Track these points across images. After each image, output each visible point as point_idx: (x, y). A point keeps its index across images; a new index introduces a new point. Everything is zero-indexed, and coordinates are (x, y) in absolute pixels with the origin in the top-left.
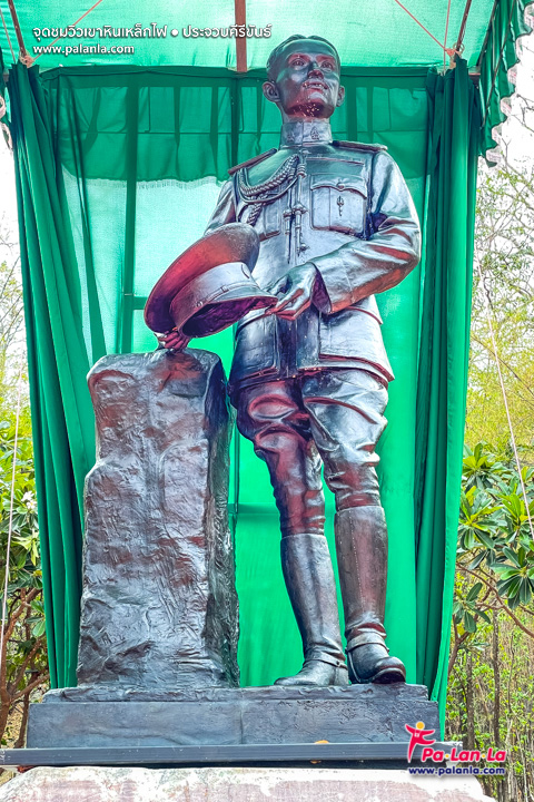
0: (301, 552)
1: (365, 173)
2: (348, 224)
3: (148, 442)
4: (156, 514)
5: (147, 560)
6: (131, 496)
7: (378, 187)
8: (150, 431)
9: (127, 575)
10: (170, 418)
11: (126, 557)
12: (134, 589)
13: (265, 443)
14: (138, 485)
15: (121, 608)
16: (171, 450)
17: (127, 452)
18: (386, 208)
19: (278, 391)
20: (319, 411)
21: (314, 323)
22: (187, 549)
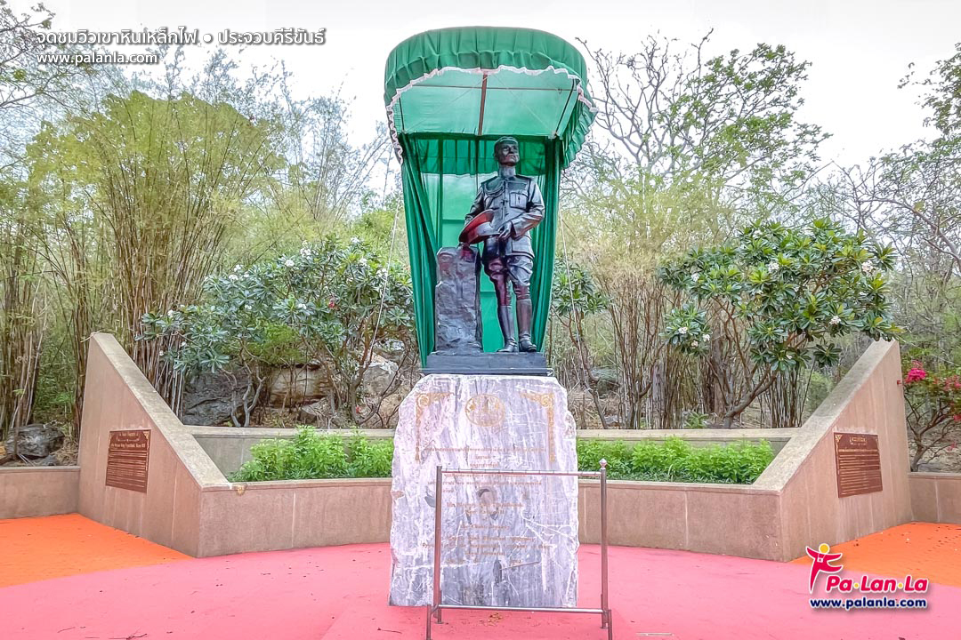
0: (504, 311)
1: (527, 187)
2: (522, 206)
3: (457, 277)
4: (460, 299)
5: (457, 313)
6: (452, 293)
7: (531, 193)
8: (457, 273)
9: (451, 318)
10: (464, 269)
11: (450, 312)
12: (454, 322)
13: (494, 277)
14: (454, 290)
15: (450, 328)
16: (464, 279)
17: (451, 279)
18: (533, 201)
19: (498, 261)
20: (512, 269)
21: (510, 239)
22: (470, 310)
